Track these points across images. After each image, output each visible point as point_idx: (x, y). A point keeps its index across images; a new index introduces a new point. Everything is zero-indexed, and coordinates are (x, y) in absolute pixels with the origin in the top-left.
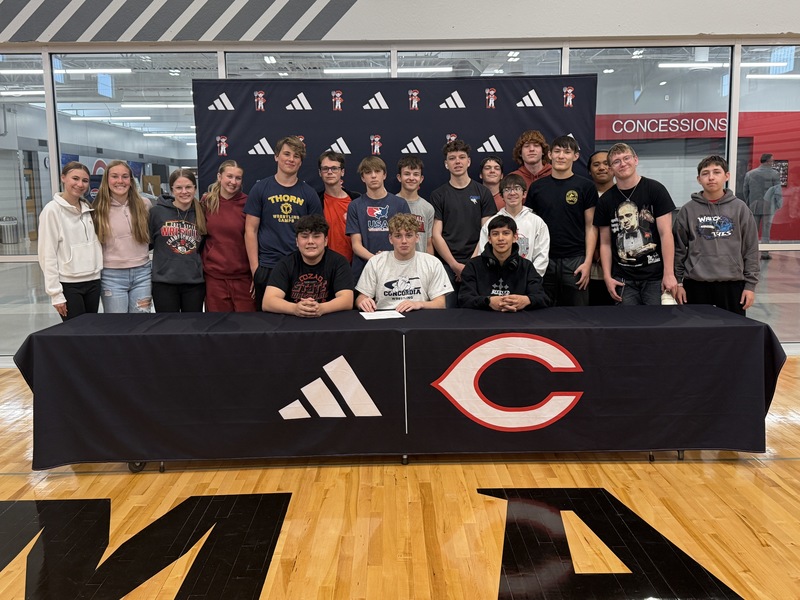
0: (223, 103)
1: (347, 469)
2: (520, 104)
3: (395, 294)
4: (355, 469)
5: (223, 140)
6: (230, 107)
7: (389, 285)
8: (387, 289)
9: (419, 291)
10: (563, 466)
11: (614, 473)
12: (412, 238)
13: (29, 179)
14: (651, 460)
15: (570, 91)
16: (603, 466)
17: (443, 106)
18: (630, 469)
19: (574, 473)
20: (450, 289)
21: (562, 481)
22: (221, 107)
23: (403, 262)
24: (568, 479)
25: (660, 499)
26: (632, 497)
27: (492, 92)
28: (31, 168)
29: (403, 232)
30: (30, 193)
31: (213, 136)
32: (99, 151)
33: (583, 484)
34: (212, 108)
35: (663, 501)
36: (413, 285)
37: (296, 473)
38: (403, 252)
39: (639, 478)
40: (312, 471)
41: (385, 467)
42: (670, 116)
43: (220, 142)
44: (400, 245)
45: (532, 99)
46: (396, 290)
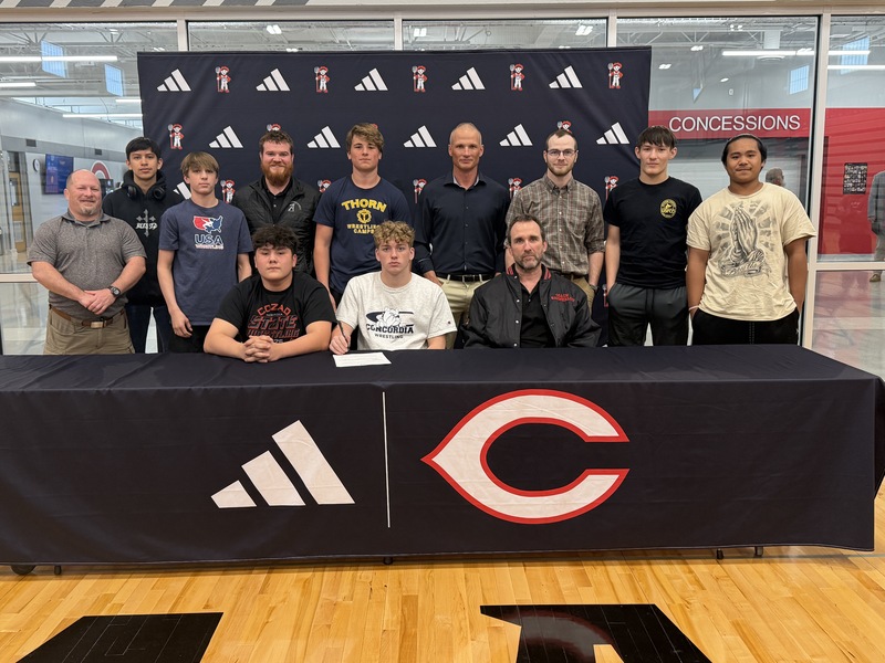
0: (177, 82)
1: (307, 574)
2: (553, 85)
3: (379, 329)
4: (318, 574)
5: (177, 130)
6: (186, 87)
7: (373, 316)
8: (371, 323)
9: (411, 330)
10: (600, 569)
11: (669, 578)
12: (404, 252)
13: (15, 183)
14: (720, 557)
15: (617, 68)
16: (655, 567)
17: (456, 87)
18: (691, 572)
19: (616, 580)
21: (598, 593)
22: (173, 88)
23: (392, 290)
24: (606, 589)
25: (733, 624)
26: (694, 619)
27: (519, 70)
28: (18, 171)
29: (392, 243)
30: (17, 199)
31: (163, 124)
32: (98, 152)
33: (628, 599)
34: (162, 88)
35: (737, 626)
36: (404, 321)
37: (236, 580)
39: (703, 589)
40: (259, 577)
41: (359, 573)
42: (734, 113)
43: (173, 131)
44: (389, 260)
45: (569, 79)
46: (380, 324)
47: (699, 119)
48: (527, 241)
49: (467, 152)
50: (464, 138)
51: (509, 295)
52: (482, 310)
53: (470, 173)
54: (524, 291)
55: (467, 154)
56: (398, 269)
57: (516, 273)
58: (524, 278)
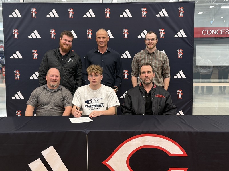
0: (16, 14)
2: (158, 16)
3: (90, 107)
5: (16, 31)
6: (20, 16)
7: (87, 102)
8: (87, 104)
9: (103, 105)
12: (98, 77)
15: (182, 9)
17: (121, 16)
20: (118, 104)
22: (15, 16)
23: (94, 91)
27: (145, 10)
29: (93, 74)
31: (11, 29)
34: (11, 16)
36: (100, 102)
38: (93, 84)
42: (225, 28)
43: (15, 32)
44: (92, 80)
45: (164, 13)
46: (91, 104)
47: (213, 30)
48: (146, 73)
49: (102, 40)
50: (100, 35)
51: (140, 94)
52: (129, 100)
53: (104, 48)
54: (146, 93)
55: (102, 41)
56: (96, 84)
57: (142, 85)
58: (146, 87)
